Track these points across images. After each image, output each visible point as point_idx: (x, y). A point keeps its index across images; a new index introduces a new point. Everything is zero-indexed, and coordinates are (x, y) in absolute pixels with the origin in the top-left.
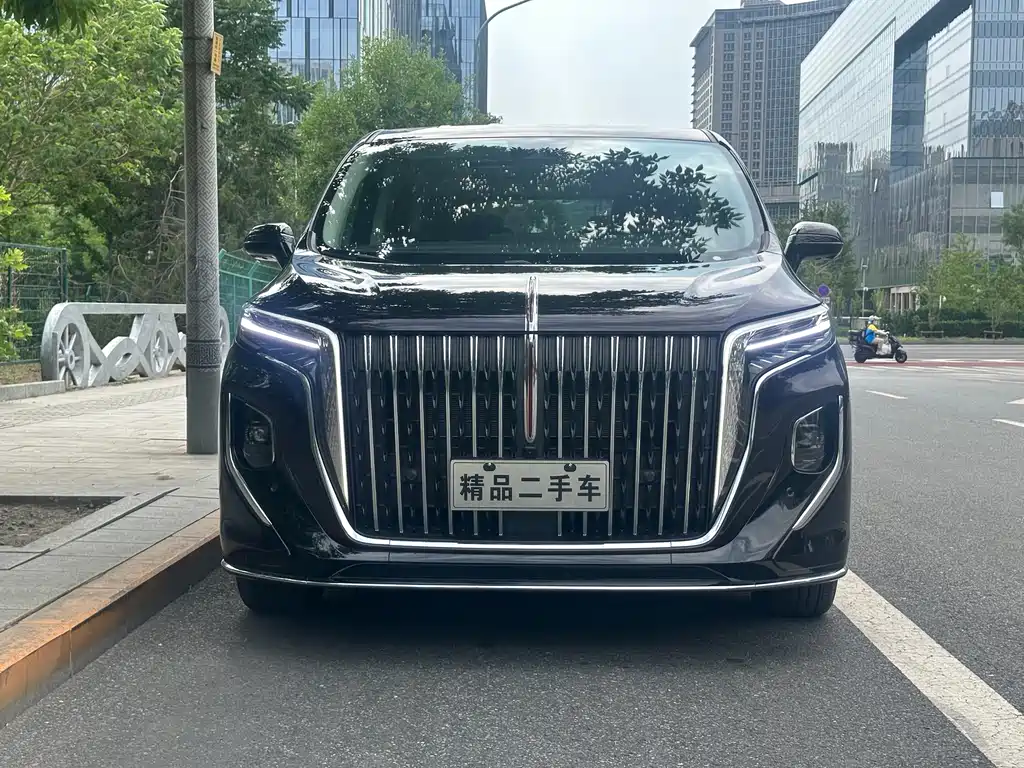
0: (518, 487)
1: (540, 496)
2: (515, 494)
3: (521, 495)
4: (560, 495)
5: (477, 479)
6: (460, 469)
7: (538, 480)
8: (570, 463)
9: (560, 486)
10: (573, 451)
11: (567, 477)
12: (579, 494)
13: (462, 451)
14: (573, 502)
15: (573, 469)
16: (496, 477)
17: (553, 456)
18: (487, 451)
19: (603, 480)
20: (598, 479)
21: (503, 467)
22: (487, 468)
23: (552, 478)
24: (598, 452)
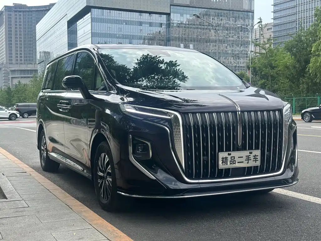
0: (237, 160)
1: (243, 162)
2: (236, 162)
3: (238, 162)
4: (248, 161)
5: (226, 158)
6: (222, 155)
7: (242, 157)
8: (251, 151)
9: (248, 159)
10: (251, 148)
11: (250, 156)
12: (253, 161)
13: (221, 150)
14: (252, 164)
15: (252, 153)
16: (231, 157)
17: (245, 149)
18: (228, 149)
19: (259, 156)
20: (258, 156)
21: (234, 154)
22: (229, 154)
23: (246, 156)
24: (257, 148)
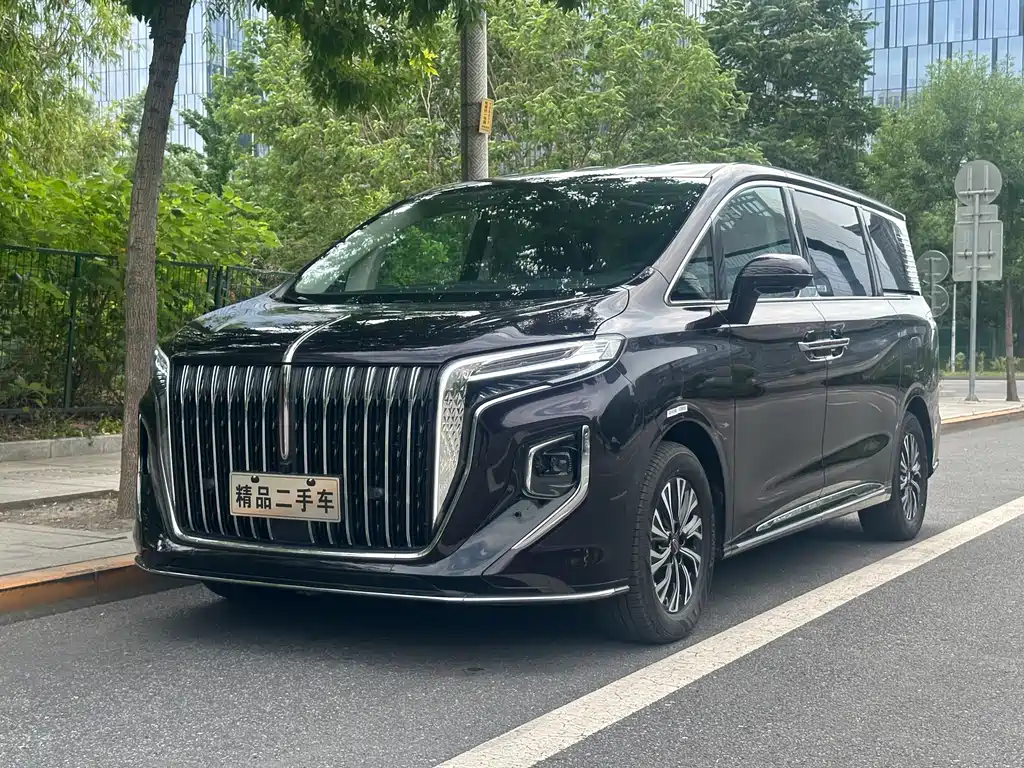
0: (276, 498)
1: (290, 506)
2: (273, 505)
3: (277, 505)
4: (304, 506)
5: (247, 489)
6: (237, 479)
7: (289, 492)
8: (311, 478)
9: (304, 499)
10: (315, 469)
11: (309, 490)
12: (319, 506)
13: (240, 467)
14: (313, 513)
15: (312, 483)
16: (260, 488)
17: (300, 472)
18: (256, 467)
19: (335, 493)
20: (331, 494)
21: (267, 480)
22: (255, 480)
23: (299, 491)
24: (335, 470)
